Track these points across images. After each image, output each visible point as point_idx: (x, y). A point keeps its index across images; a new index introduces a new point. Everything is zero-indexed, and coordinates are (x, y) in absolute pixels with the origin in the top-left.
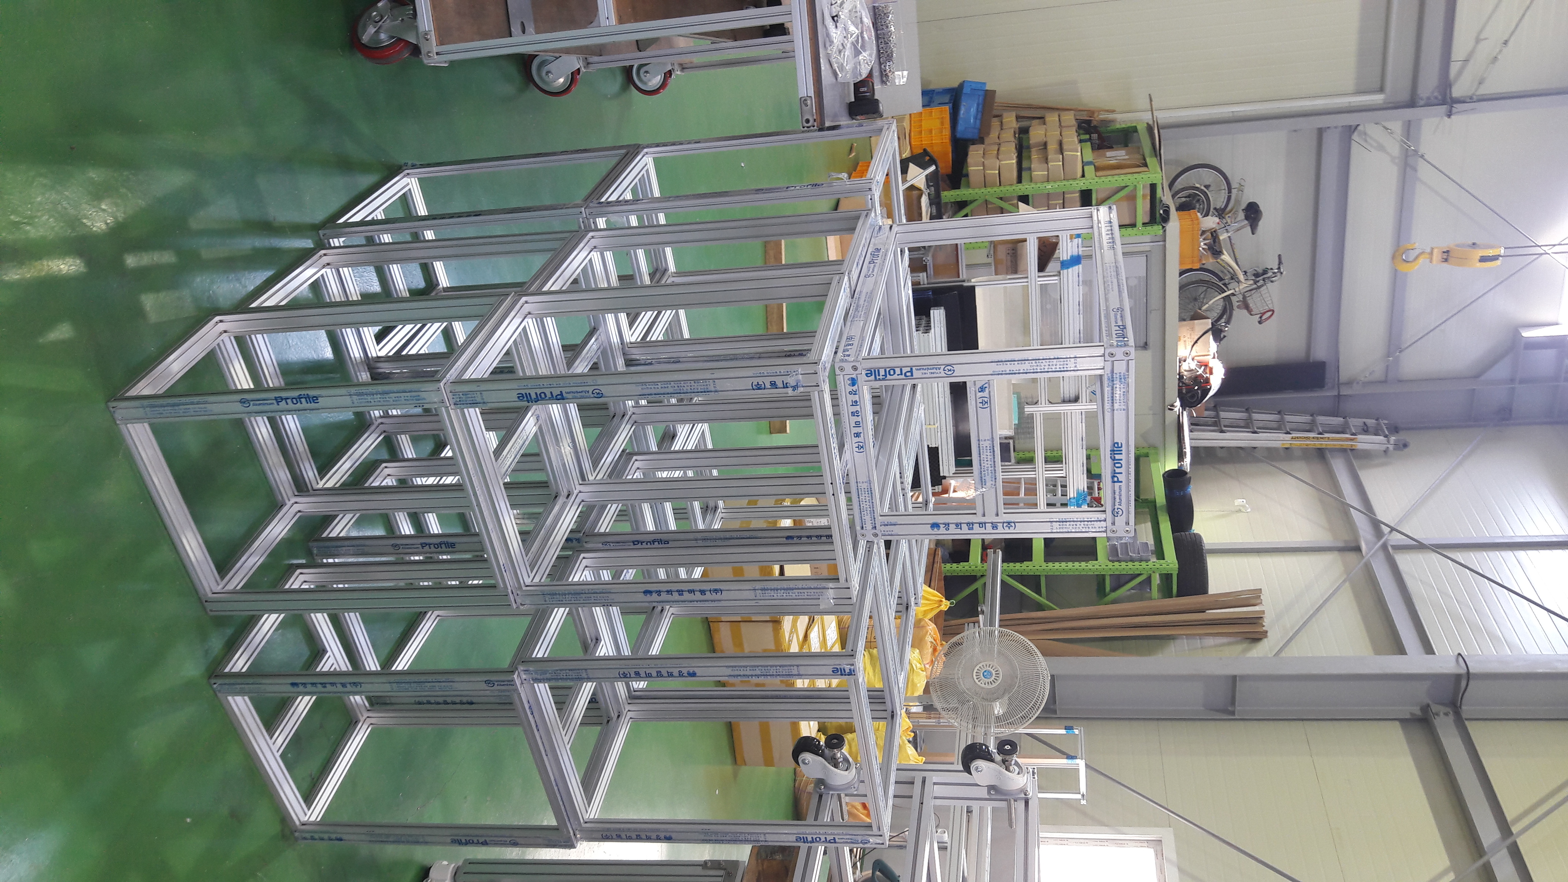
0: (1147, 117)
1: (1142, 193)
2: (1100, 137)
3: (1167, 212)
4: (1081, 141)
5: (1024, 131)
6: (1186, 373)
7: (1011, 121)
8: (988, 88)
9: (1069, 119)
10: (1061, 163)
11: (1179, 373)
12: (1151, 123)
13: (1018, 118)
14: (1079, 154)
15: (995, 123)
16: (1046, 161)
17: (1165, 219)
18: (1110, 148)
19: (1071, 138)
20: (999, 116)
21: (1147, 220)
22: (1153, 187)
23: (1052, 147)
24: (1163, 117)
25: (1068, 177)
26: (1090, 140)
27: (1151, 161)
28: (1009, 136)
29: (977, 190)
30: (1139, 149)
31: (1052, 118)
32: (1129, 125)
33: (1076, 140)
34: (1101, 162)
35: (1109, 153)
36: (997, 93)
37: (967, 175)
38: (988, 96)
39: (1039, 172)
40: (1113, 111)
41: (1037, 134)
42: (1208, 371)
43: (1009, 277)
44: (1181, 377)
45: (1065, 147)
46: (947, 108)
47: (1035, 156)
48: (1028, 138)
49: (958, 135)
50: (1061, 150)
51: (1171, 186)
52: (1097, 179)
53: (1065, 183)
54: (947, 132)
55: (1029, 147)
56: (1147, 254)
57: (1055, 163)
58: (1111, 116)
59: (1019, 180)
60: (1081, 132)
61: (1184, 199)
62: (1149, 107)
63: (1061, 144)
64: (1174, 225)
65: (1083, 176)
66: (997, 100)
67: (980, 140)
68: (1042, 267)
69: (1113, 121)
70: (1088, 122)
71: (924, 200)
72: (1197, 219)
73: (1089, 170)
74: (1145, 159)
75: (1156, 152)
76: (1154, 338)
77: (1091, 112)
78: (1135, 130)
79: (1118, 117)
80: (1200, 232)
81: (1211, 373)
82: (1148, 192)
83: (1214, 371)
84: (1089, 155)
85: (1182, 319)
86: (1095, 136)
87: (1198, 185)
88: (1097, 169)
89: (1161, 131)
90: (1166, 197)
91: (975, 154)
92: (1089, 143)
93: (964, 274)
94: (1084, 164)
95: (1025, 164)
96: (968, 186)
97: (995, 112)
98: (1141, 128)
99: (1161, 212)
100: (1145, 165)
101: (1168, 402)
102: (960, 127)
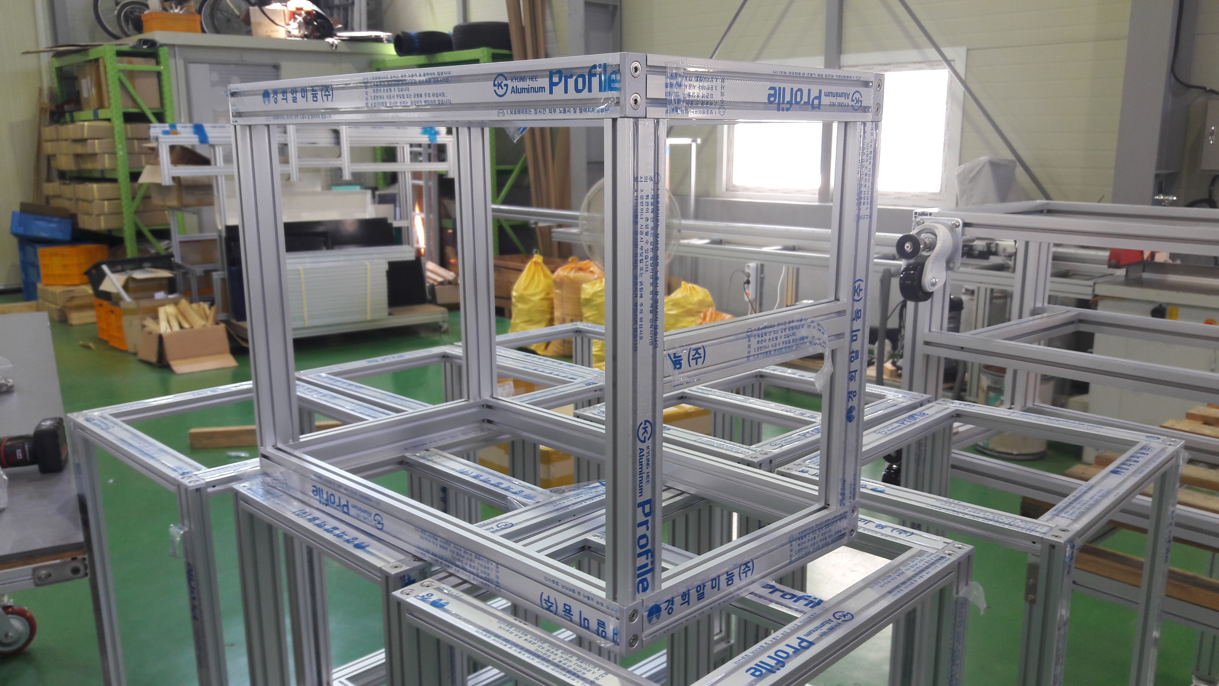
0: (46, 58)
1: (126, 65)
2: (68, 102)
3: (146, 42)
4: (73, 121)
5: (63, 175)
6: (302, 32)
7: (52, 188)
8: (17, 209)
9: (49, 131)
10: (96, 141)
11: (301, 37)
12: (51, 54)
13: (49, 180)
14: (86, 124)
15: (54, 203)
16: (94, 155)
17: (152, 44)
18: (78, 93)
19: (69, 130)
20: (48, 199)
21: (153, 61)
22: (120, 54)
23: (79, 149)
24: (45, 41)
25: (110, 134)
26: (71, 112)
27: (93, 54)
28: (68, 190)
29: (126, 222)
30: (81, 66)
31: (49, 148)
32: (54, 75)
33: (71, 126)
34: (94, 103)
35: (85, 94)
36: (25, 200)
37: (110, 231)
38: (26, 209)
39: (106, 162)
40: (41, 90)
41: (65, 163)
42: (299, 12)
43: (216, 193)
44: (305, 36)
45: (79, 136)
46: (42, 250)
47: (89, 166)
48: (71, 171)
49: (68, 237)
50: (83, 141)
51: (116, 38)
52: (113, 107)
53: (116, 137)
54: (66, 250)
55: (80, 171)
56: (188, 62)
57: (96, 146)
58: (46, 92)
59: (114, 181)
60: (62, 121)
61: (130, 26)
62: (35, 55)
63: (76, 141)
64: (159, 36)
65: (109, 120)
66: (30, 201)
67: (73, 217)
68: (205, 161)
69: (51, 90)
70: (52, 114)
71: (139, 275)
72: (150, 14)
73: (102, 113)
74: (90, 61)
75: (83, 49)
76: (268, 59)
77: (42, 110)
78: (59, 70)
79: (46, 84)
80: (164, 12)
81: (301, 9)
82: (125, 59)
83: (299, 6)
84: (88, 114)
85: (249, 33)
86: (67, 107)
87: (116, 12)
88: (101, 106)
89: (60, 43)
90: (130, 42)
91: (87, 223)
92: (75, 114)
93: (213, 235)
94: (96, 118)
95: (98, 175)
96: (121, 230)
97: (43, 202)
98: (57, 63)
99: (145, 47)
100: (97, 60)
101: (328, 49)
102: (60, 236)
